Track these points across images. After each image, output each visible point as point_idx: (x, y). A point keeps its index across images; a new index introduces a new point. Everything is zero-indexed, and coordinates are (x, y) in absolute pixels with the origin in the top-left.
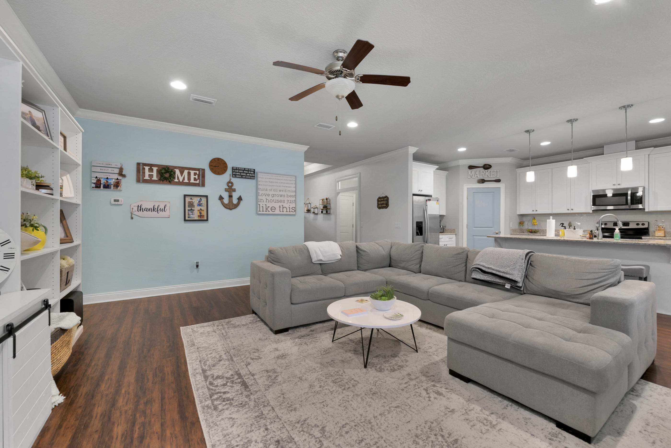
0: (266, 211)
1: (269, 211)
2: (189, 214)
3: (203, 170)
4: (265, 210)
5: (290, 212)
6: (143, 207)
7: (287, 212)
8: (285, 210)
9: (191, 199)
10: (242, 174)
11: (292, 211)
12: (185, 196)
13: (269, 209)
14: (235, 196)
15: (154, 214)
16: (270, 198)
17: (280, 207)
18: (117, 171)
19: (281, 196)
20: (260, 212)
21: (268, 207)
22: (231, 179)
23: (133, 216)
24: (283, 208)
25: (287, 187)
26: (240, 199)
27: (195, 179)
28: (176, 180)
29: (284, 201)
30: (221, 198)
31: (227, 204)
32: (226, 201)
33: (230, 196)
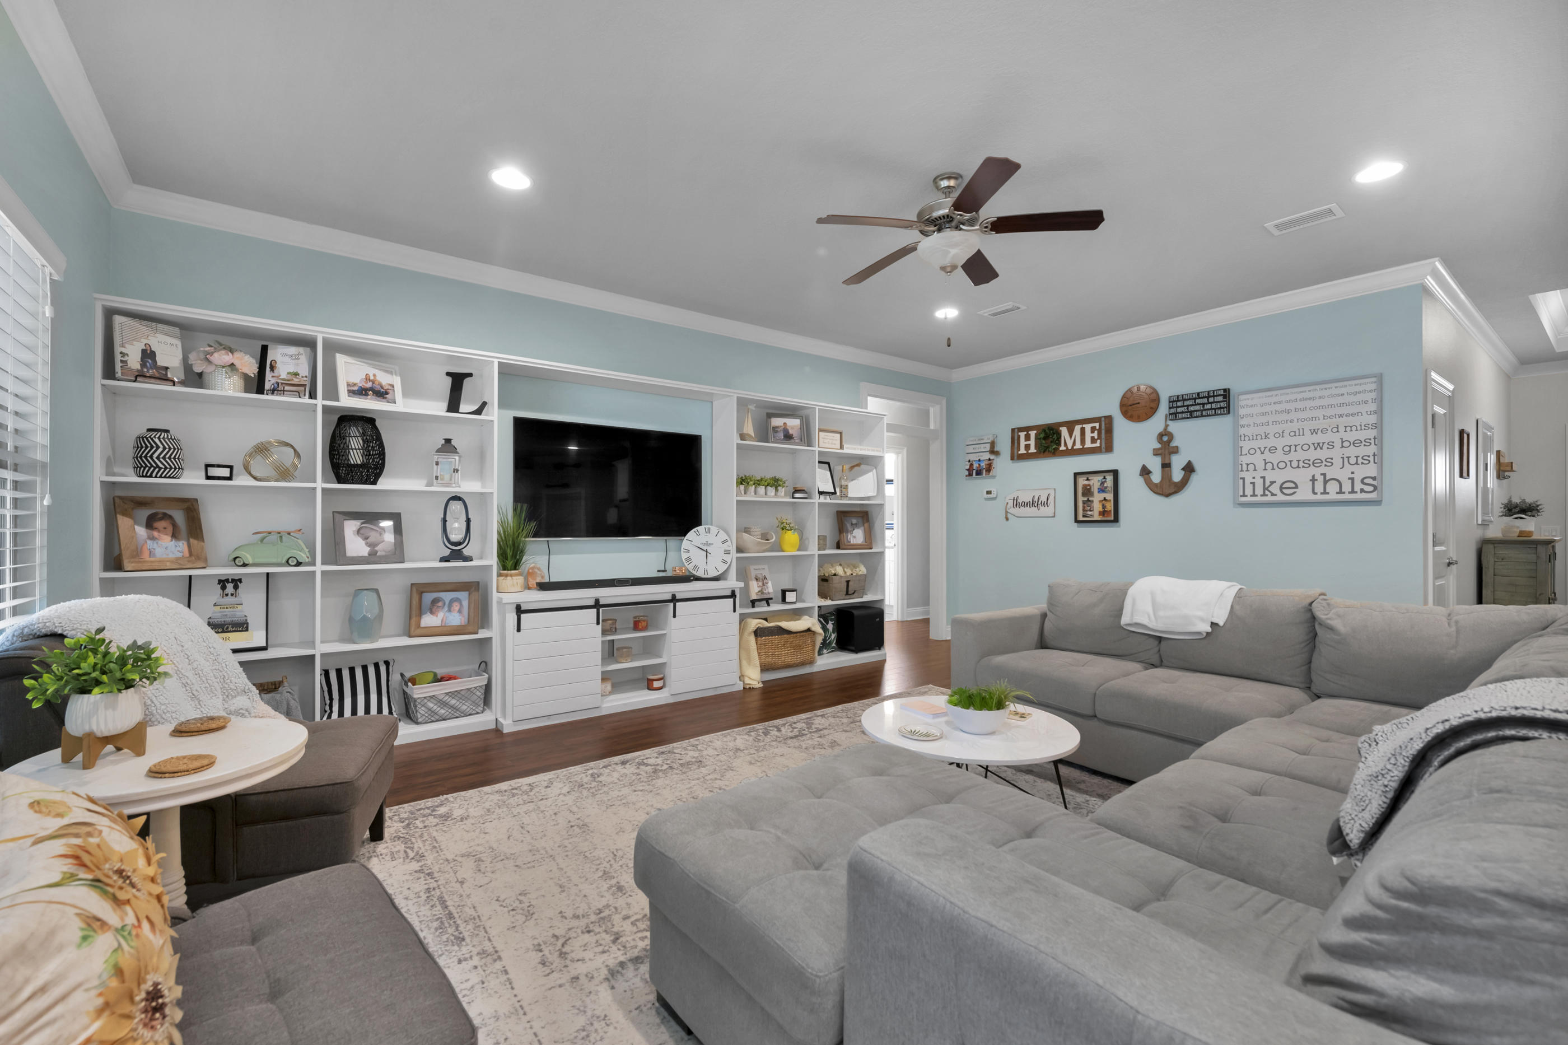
0: (1264, 495)
1: (1273, 495)
2: (1084, 510)
3: (1109, 419)
4: (1259, 491)
5: (1353, 492)
6: (1020, 500)
7: (1341, 492)
8: (1333, 487)
9: (1088, 479)
10: (1192, 408)
11: (1362, 491)
12: (1076, 475)
13: (1275, 489)
14: (1178, 463)
15: (1032, 511)
16: (1274, 458)
17: (1313, 480)
18: (988, 447)
19: (1318, 446)
20: (1243, 499)
21: (1272, 483)
22: (1167, 426)
23: (1009, 516)
24: (1326, 482)
25: (1341, 416)
26: (1189, 469)
27: (1093, 440)
28: (1062, 448)
29: (1329, 462)
30: (1145, 472)
31: (1156, 485)
32: (1156, 477)
33: (1166, 466)
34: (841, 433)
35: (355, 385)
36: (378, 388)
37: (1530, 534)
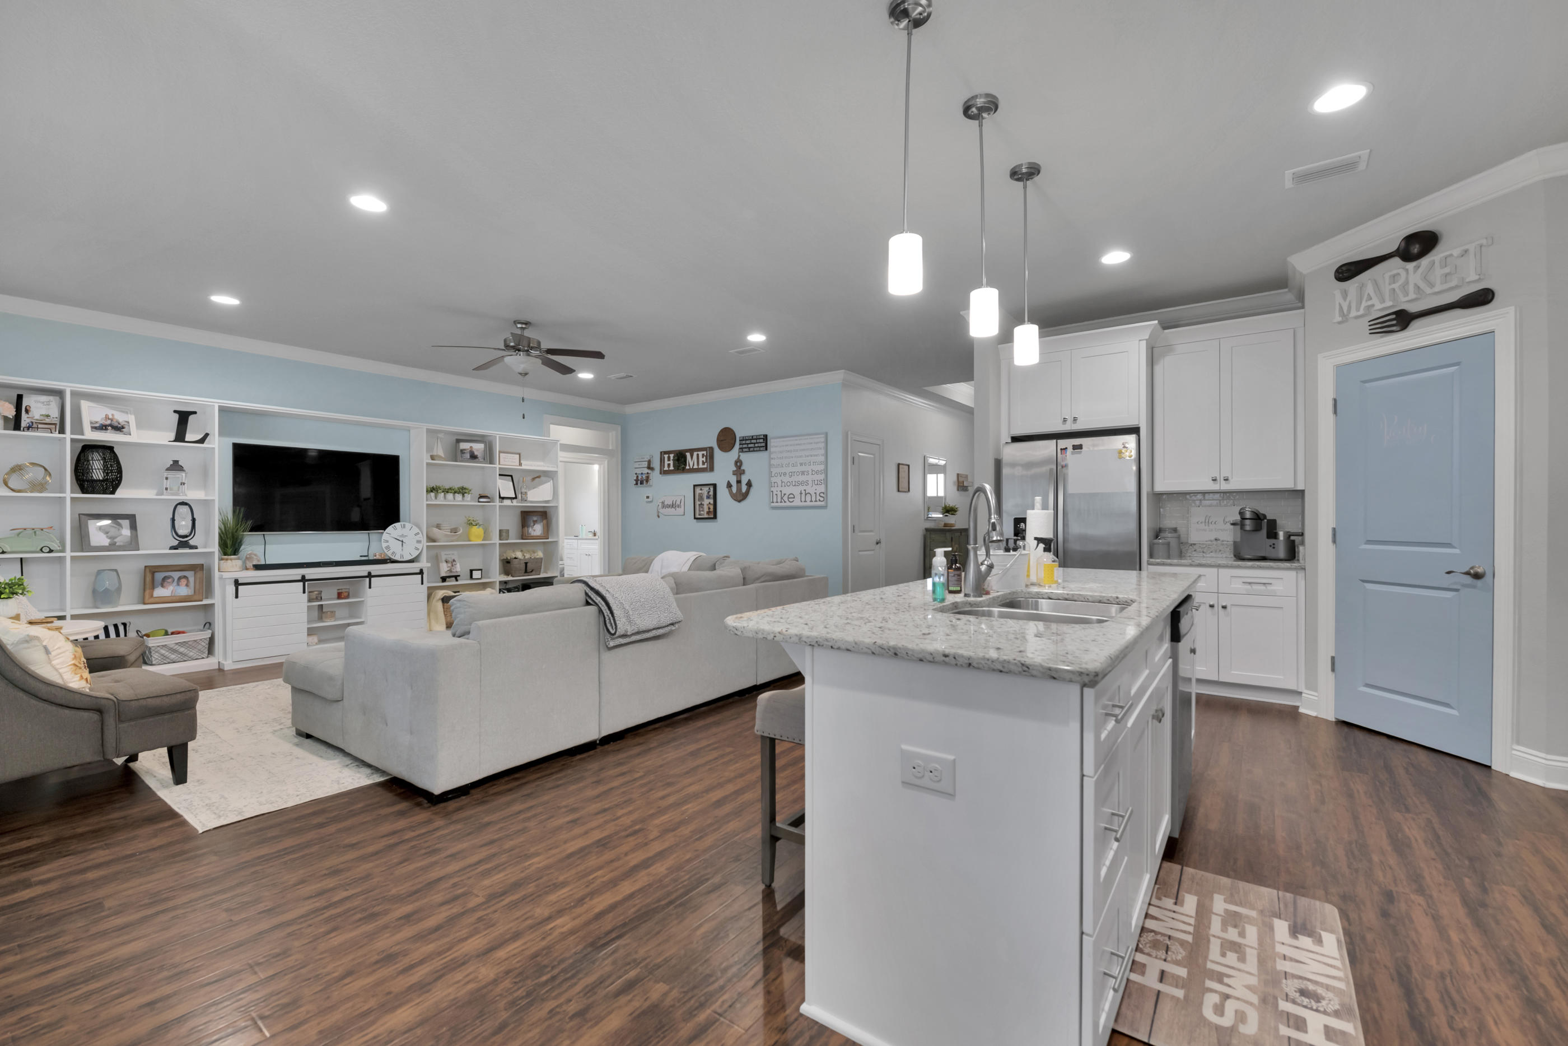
0: (781, 502)
1: (785, 502)
2: (700, 511)
3: (711, 449)
4: (779, 500)
5: (816, 501)
6: (666, 503)
7: (811, 501)
8: (808, 498)
9: (701, 490)
10: (750, 446)
11: (820, 500)
12: (695, 486)
13: (785, 498)
14: (744, 480)
15: (671, 511)
16: (786, 479)
17: (801, 493)
18: (646, 464)
19: (803, 473)
20: (772, 504)
21: (785, 494)
22: (739, 456)
23: (660, 514)
24: (806, 495)
25: (811, 456)
26: (749, 484)
27: (703, 463)
28: (687, 467)
29: (807, 483)
30: (729, 485)
31: (734, 494)
32: (734, 489)
33: (739, 482)
34: (520, 454)
35: (97, 422)
36: (116, 424)
37: (952, 525)
